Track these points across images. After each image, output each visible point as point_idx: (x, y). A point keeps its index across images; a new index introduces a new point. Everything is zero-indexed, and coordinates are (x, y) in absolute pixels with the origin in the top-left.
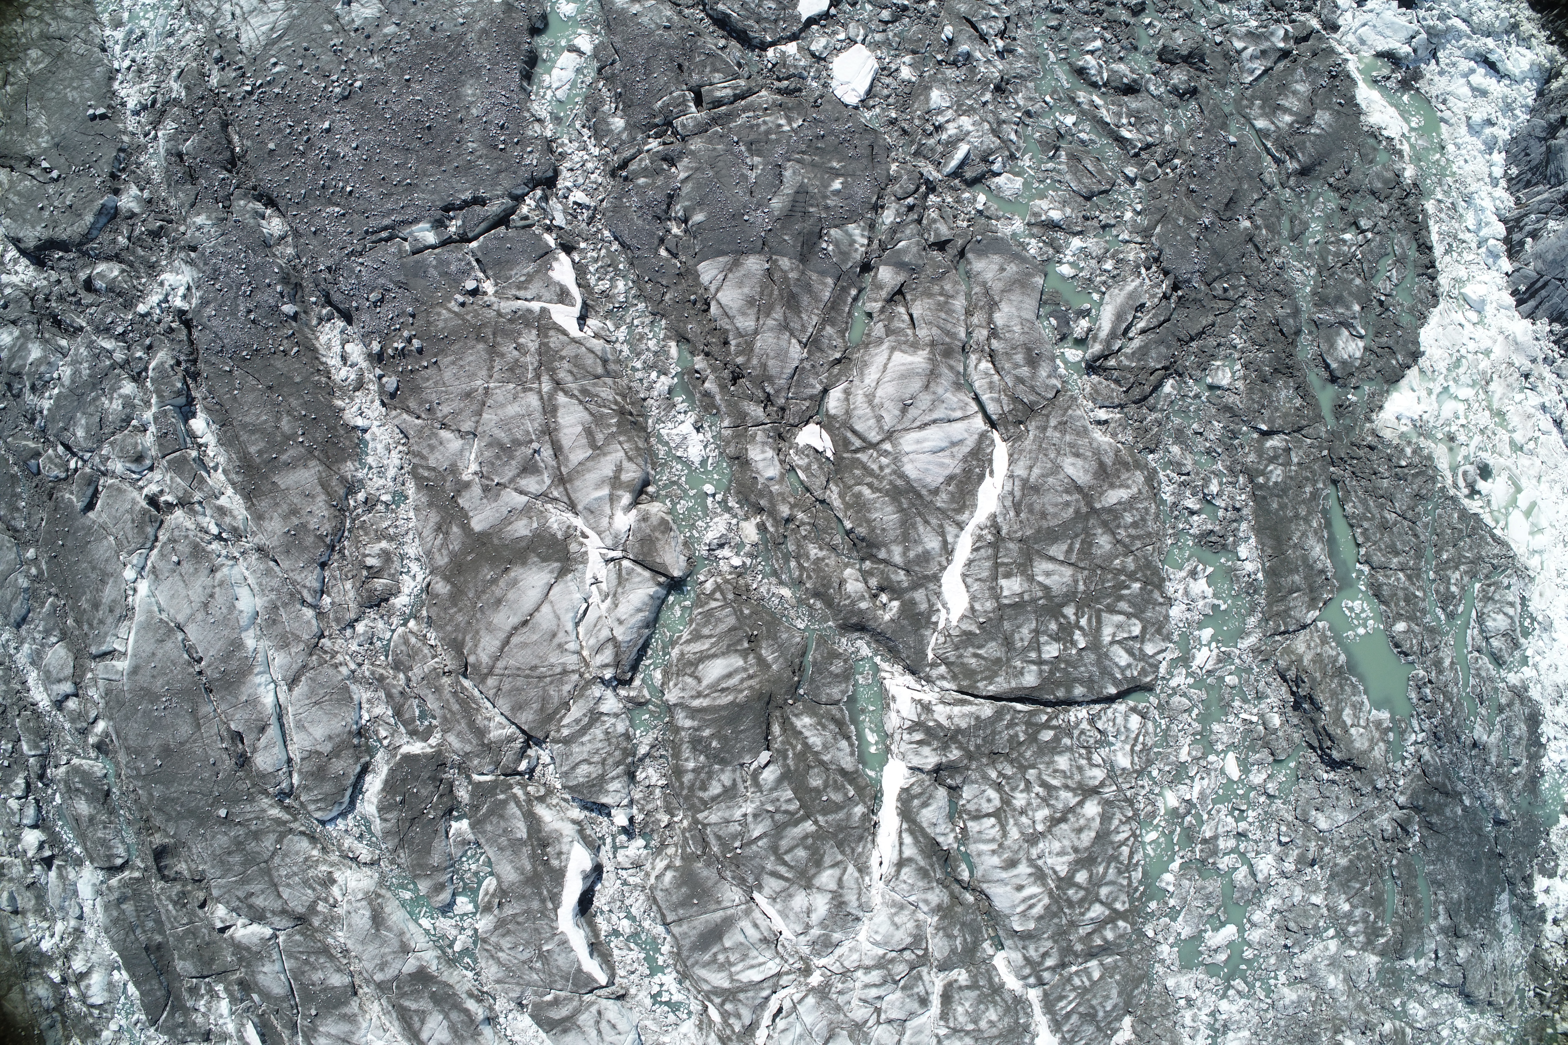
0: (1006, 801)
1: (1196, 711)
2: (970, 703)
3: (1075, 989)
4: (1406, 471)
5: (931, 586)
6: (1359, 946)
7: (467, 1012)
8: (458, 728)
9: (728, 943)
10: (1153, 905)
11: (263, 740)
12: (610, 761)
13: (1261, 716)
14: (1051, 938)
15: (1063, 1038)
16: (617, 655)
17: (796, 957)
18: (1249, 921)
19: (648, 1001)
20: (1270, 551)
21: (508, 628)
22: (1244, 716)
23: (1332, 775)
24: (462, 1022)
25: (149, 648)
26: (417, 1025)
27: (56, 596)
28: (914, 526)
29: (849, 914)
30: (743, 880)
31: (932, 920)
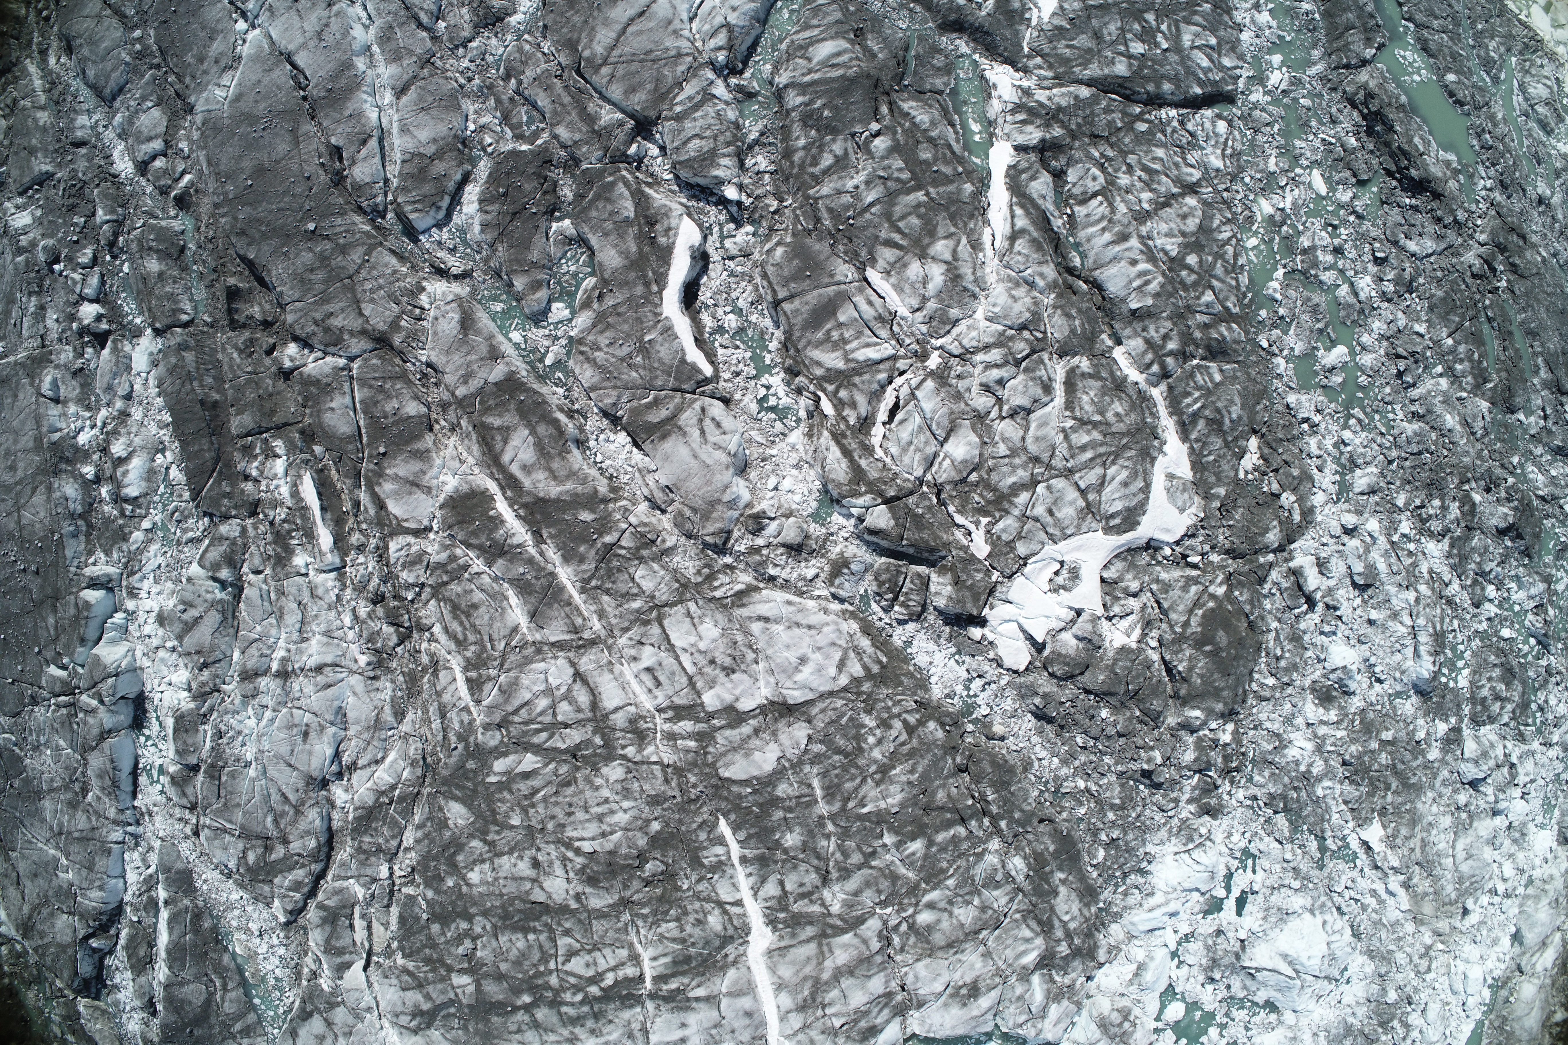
0: (1111, 182)
1: (1276, 127)
2: (1067, 86)
3: (1198, 388)
6: (1468, 388)
7: (556, 423)
8: (568, 118)
9: (842, 318)
10: (1263, 313)
11: (364, 152)
12: (721, 138)
13: (1339, 139)
14: (1170, 318)
15: (1192, 448)
16: (730, 38)
17: (913, 339)
18: (1358, 343)
19: (754, 407)
21: (625, 19)
22: (1322, 136)
23: (1414, 201)
24: (550, 436)
25: (254, 78)
26: (498, 447)
27: (158, 67)
29: (965, 289)
30: (856, 255)
31: (1049, 299)
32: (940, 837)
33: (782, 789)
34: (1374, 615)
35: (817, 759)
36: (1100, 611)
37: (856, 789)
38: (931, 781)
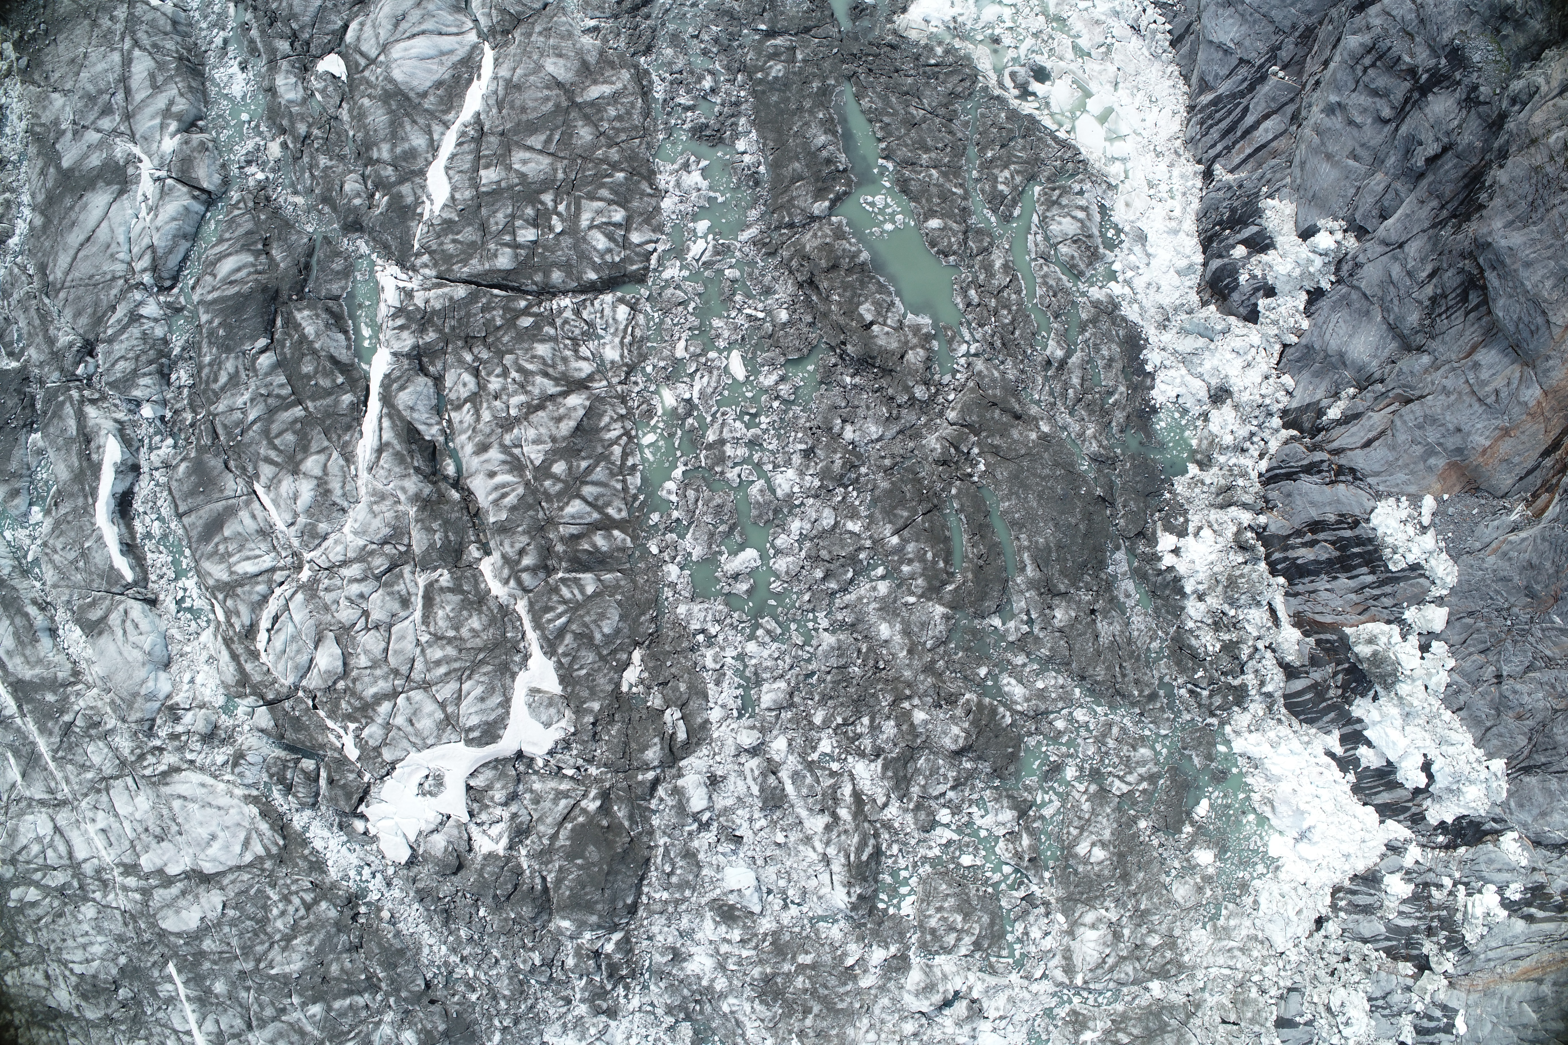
0: (482, 386)
1: (692, 305)
2: (446, 286)
3: (565, 602)
4: (937, 69)
5: (417, 180)
6: (919, 591)
7: (28, 618)
8: (37, 340)
9: (225, 533)
12: (143, 358)
13: (769, 313)
14: (527, 532)
15: (559, 662)
16: (154, 259)
17: (289, 552)
18: (773, 546)
19: (173, 607)
20: (771, 144)
21: (77, 245)
22: (748, 311)
23: (857, 380)
24: (24, 627)
28: (401, 125)
29: (334, 504)
30: (244, 469)
31: (412, 511)
32: (337, 1005)
33: (207, 944)
34: (780, 838)
35: (233, 923)
36: (465, 818)
37: (266, 953)
38: (326, 955)
